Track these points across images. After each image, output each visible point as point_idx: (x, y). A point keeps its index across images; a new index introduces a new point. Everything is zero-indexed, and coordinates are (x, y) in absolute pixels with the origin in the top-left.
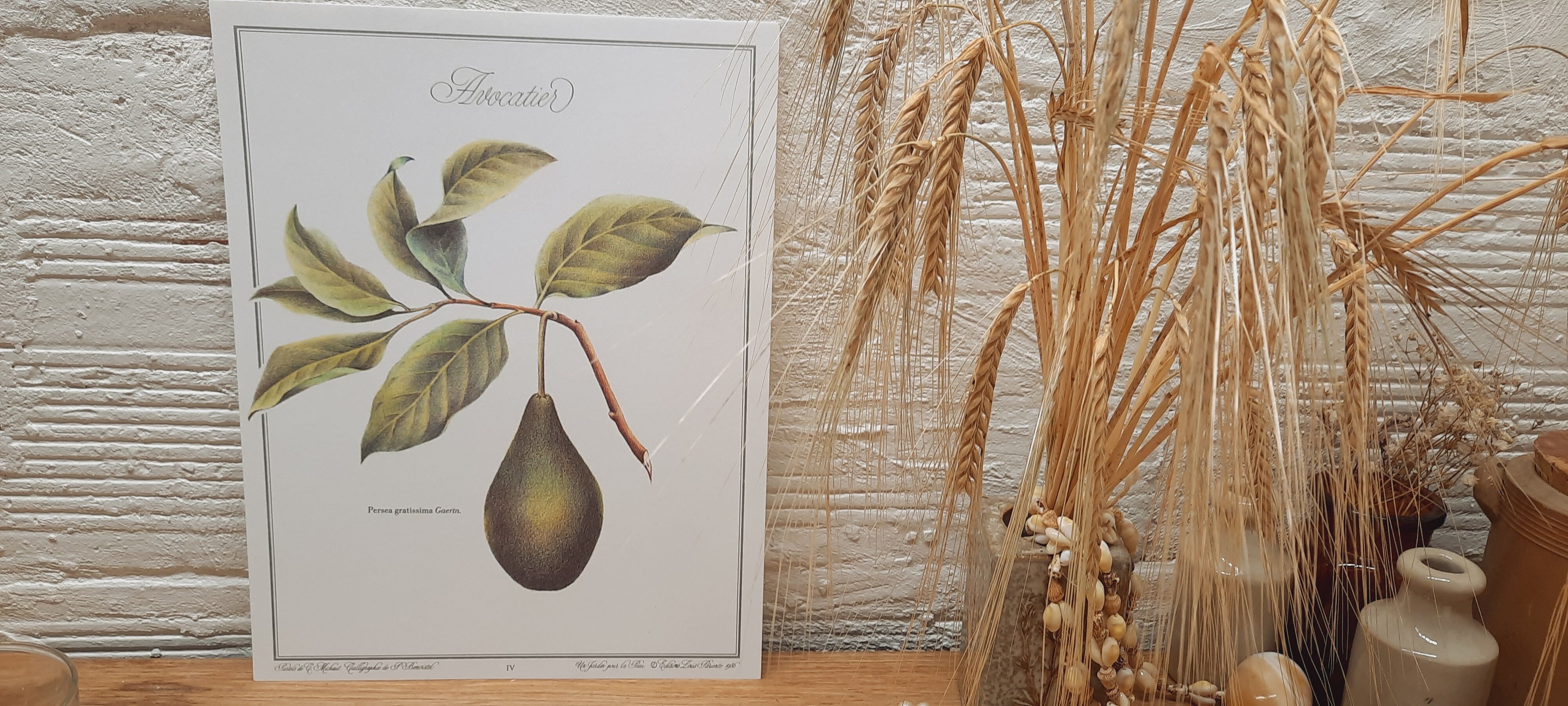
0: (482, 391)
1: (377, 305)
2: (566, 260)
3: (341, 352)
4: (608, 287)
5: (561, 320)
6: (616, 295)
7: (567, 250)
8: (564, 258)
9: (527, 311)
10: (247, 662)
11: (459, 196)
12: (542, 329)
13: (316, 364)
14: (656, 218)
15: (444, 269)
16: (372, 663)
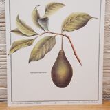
0: (51, 49)
1: (32, 33)
3: (26, 42)
5: (66, 36)
7: (67, 22)
9: (60, 34)
10: (7, 104)
11: (48, 13)
12: (62, 38)
13: (21, 45)
14: (83, 16)
15: (45, 26)
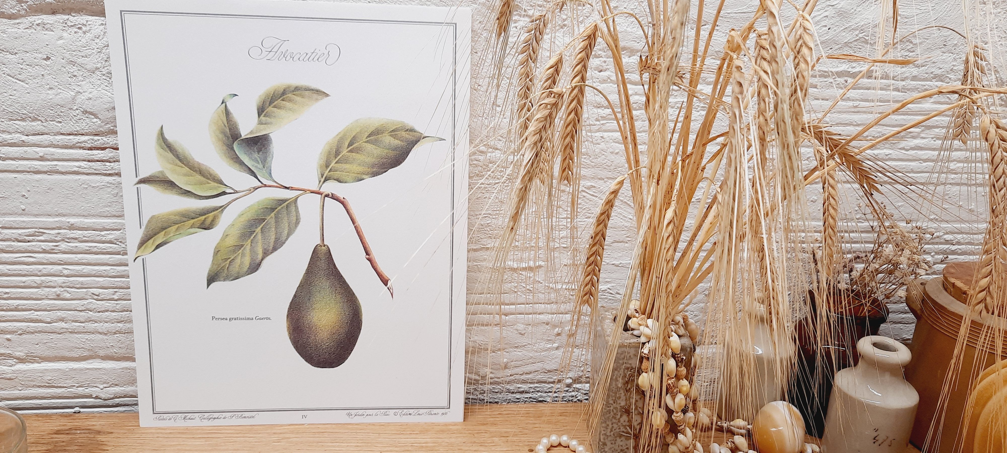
0: (284, 243)
1: (215, 188)
2: (337, 159)
3: (193, 218)
4: (364, 176)
5: (334, 197)
6: (369, 181)
7: (337, 153)
8: (336, 158)
9: (312, 192)
10: (136, 415)
11: (267, 118)
12: (322, 203)
13: (177, 226)
14: (394, 133)
15: (258, 166)
16: (216, 415)
